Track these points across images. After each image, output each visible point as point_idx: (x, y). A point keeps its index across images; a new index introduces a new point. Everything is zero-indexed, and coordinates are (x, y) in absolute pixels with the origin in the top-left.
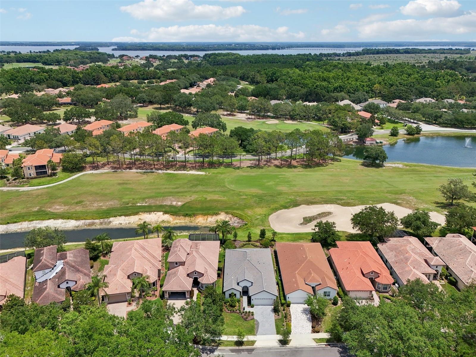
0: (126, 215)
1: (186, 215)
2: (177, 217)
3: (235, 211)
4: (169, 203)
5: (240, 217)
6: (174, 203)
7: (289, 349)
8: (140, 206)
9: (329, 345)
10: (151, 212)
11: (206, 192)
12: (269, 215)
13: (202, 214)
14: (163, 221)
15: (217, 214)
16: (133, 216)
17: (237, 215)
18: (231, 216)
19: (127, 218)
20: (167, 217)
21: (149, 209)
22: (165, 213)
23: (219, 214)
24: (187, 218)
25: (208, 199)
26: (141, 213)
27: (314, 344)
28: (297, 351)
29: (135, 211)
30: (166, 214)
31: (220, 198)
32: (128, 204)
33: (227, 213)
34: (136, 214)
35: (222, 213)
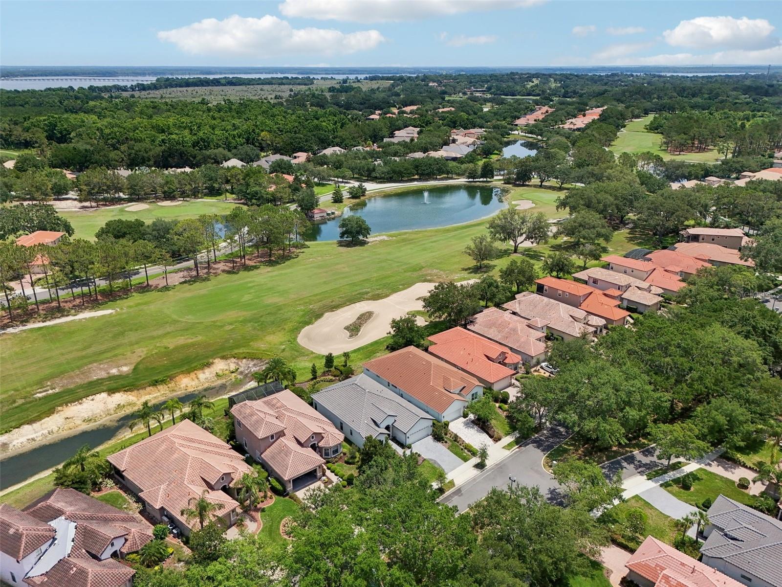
0: (30, 422)
1: (155, 383)
2: (141, 391)
3: (236, 351)
4: (103, 375)
5: (251, 357)
6: (114, 371)
7: (491, 469)
8: (45, 397)
9: (520, 446)
10: (81, 399)
11: (153, 338)
12: (295, 339)
13: (183, 373)
14: (119, 406)
15: (209, 365)
16: (47, 419)
17: (244, 355)
18: (233, 360)
19: (36, 425)
20: (120, 398)
21: (73, 396)
22: (111, 391)
23: (213, 363)
24: (160, 387)
25: (171, 347)
26: (59, 408)
27: (507, 453)
28: (501, 467)
29: (45, 408)
30: (114, 393)
31: (191, 341)
32: (14, 402)
33: (224, 358)
34: (51, 412)
35: (216, 361)
